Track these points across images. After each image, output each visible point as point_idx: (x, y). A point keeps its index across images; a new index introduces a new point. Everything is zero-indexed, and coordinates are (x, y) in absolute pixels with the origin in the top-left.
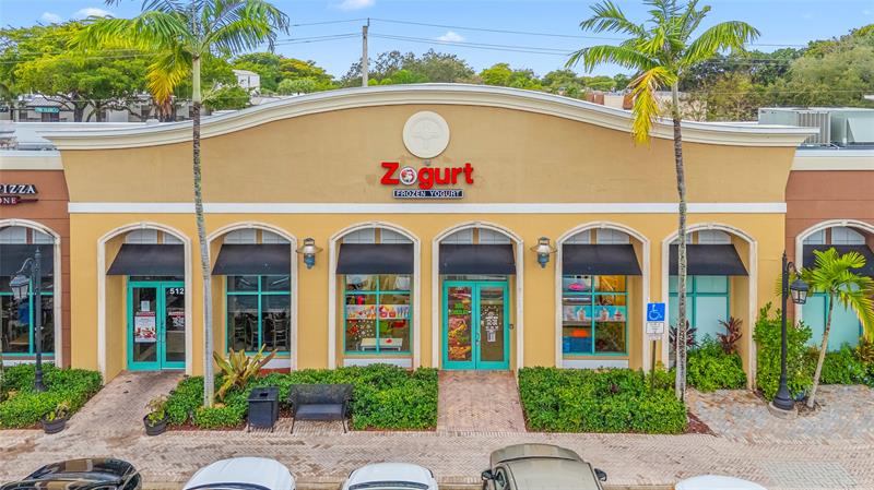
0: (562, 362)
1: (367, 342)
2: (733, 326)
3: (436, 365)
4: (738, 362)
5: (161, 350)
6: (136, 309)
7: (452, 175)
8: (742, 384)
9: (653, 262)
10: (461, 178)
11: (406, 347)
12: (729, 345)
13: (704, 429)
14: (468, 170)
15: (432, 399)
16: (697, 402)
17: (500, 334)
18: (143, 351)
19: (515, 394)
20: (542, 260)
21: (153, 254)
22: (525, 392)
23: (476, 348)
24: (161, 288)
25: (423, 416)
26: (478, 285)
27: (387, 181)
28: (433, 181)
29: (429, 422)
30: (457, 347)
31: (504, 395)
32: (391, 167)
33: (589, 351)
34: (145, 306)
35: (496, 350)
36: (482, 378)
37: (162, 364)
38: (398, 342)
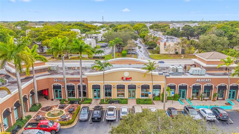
0: (141, 98)
1: (119, 96)
2: (160, 94)
3: (127, 98)
4: (160, 98)
5: (97, 96)
6: (94, 92)
7: (129, 78)
8: (160, 100)
9: (151, 87)
10: (130, 79)
11: (124, 96)
12: (159, 96)
13: (154, 104)
14: (131, 78)
15: (127, 101)
16: (154, 102)
17: (134, 95)
18: (95, 97)
19: (136, 101)
20: (139, 87)
21: (96, 86)
22: (137, 101)
23: (132, 96)
24: (97, 90)
25: (126, 103)
26: (132, 90)
27: (122, 79)
28: (127, 79)
29: (127, 103)
30: (130, 96)
31: (135, 101)
32: (123, 78)
33: (144, 96)
34: (95, 92)
35: (134, 97)
36: (132, 99)
37: (97, 98)
38: (123, 96)
